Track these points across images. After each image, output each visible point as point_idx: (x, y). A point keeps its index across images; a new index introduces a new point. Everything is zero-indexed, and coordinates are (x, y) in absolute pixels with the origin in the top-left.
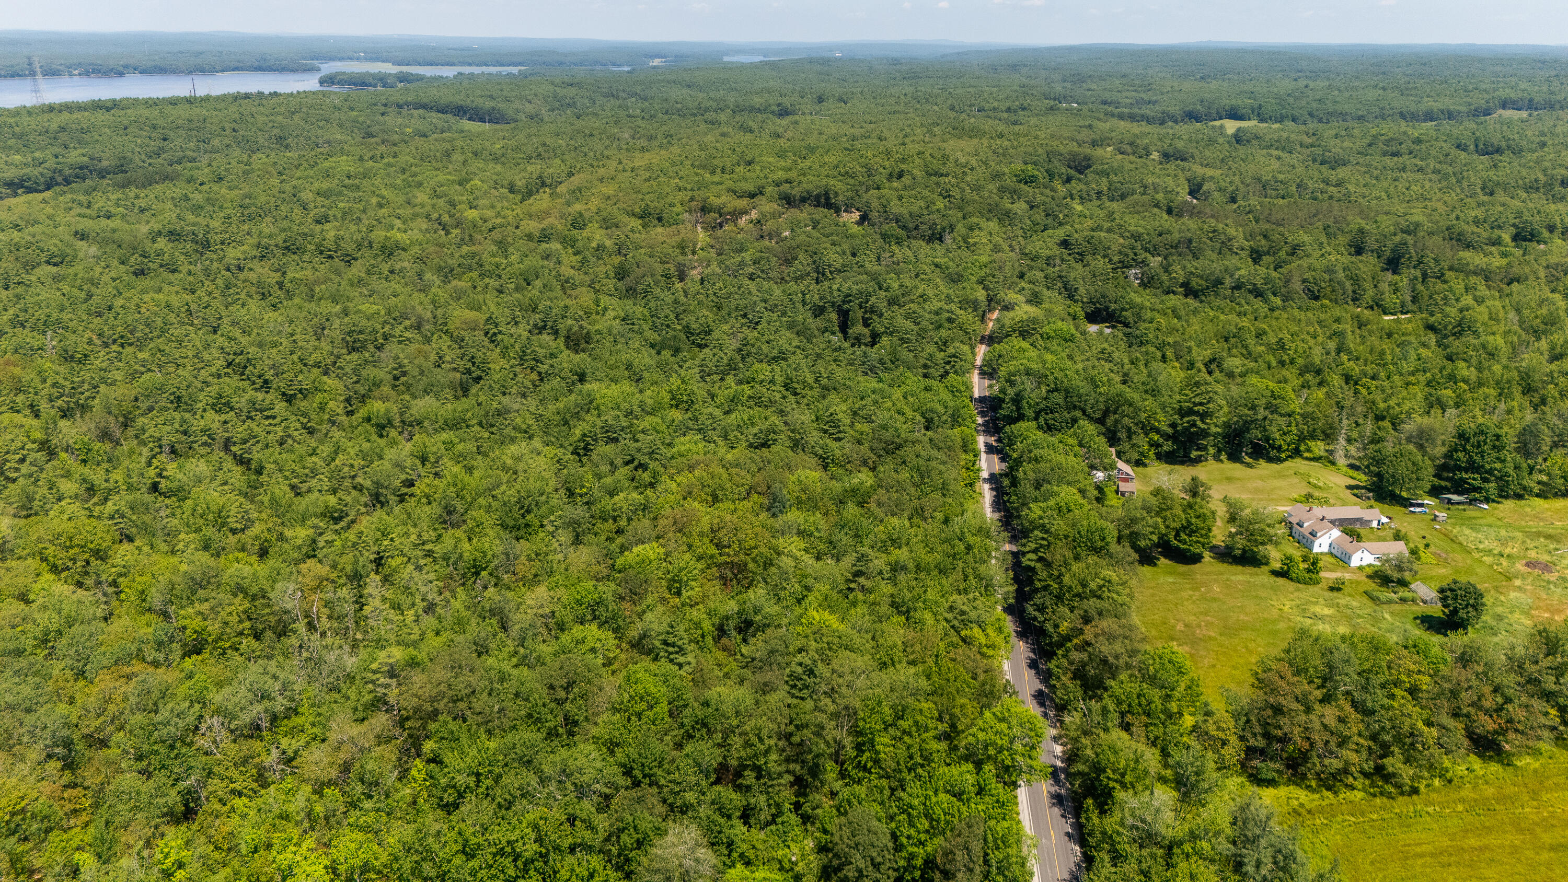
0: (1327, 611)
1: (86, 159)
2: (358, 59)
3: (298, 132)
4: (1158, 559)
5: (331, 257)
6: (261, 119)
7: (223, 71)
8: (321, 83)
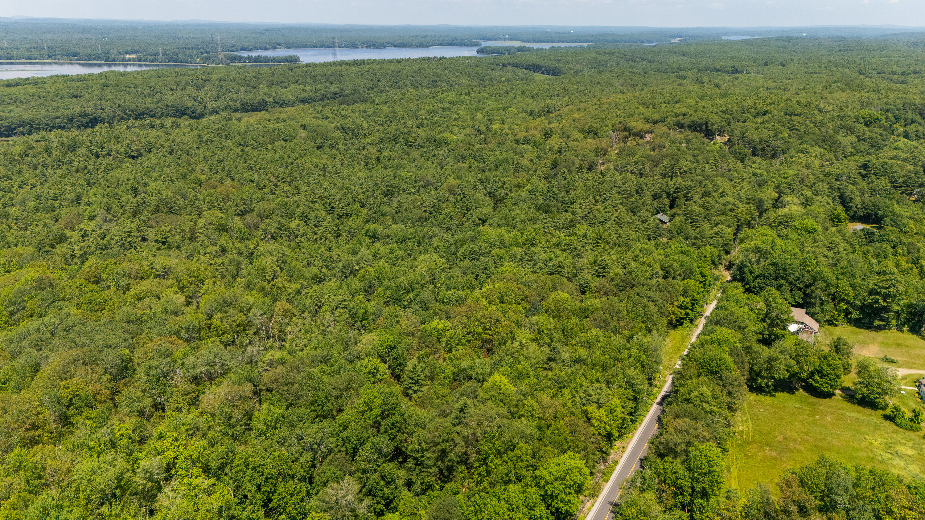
0: (910, 452)
1: (339, 90)
2: (504, 39)
3: (444, 78)
4: (798, 390)
5: (411, 146)
6: (428, 71)
7: (433, 45)
8: (478, 52)
